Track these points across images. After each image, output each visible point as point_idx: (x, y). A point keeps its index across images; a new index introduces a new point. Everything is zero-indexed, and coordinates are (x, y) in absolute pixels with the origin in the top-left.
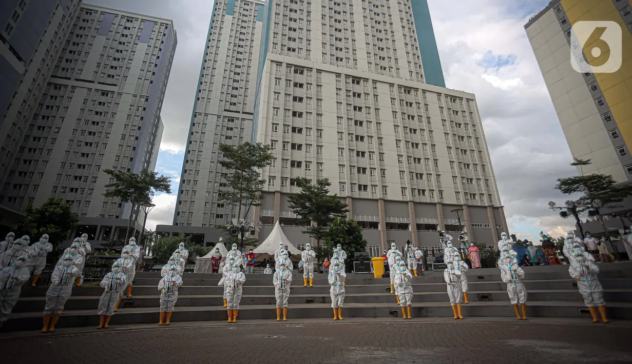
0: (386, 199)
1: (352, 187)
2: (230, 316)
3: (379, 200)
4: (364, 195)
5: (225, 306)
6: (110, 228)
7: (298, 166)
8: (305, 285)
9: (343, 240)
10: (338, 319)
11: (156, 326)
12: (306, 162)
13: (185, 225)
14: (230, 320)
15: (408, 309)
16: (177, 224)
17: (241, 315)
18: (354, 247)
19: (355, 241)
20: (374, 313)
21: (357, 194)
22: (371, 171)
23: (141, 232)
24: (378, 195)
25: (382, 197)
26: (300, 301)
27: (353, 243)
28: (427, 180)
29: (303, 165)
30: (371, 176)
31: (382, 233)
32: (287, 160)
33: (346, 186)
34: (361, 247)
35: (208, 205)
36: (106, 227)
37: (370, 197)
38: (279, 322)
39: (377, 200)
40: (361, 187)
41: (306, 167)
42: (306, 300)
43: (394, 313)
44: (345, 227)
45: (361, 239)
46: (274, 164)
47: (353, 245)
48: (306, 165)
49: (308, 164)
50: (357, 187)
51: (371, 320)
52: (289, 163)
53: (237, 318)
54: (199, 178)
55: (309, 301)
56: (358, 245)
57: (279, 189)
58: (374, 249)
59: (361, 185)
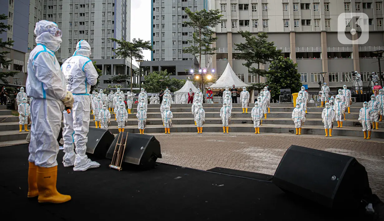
0: (328, 31)
1: (295, 22)
2: (198, 130)
3: (322, 33)
4: (307, 29)
5: (196, 124)
6: (110, 66)
7: (245, 9)
8: (243, 112)
9: (280, 75)
10: (257, 133)
11: (164, 134)
12: (252, 4)
13: (160, 60)
14: (198, 132)
15: (299, 129)
16: (154, 60)
17: (205, 130)
18: (289, 80)
19: (290, 75)
20: (280, 131)
21: (300, 29)
22: (314, 6)
23: (130, 67)
24: (321, 27)
25: (324, 30)
26: (238, 122)
27: (289, 77)
28: (376, 8)
29: (250, 7)
30: (315, 10)
31: (323, 61)
32: (235, 4)
33: (290, 22)
34: (295, 80)
35: (175, 43)
36: (107, 65)
37: (313, 30)
38: (225, 134)
39: (320, 33)
40: (305, 22)
41: (253, 8)
42: (242, 121)
43: (292, 131)
44: (283, 65)
45: (296, 72)
46: (225, 9)
47: (288, 78)
48: (253, 6)
49: (254, 5)
50: (300, 23)
51: (277, 134)
52: (237, 6)
53: (202, 131)
54: (165, 22)
55: (244, 122)
56: (293, 78)
57: (230, 30)
58: (316, 76)
59: (305, 20)
